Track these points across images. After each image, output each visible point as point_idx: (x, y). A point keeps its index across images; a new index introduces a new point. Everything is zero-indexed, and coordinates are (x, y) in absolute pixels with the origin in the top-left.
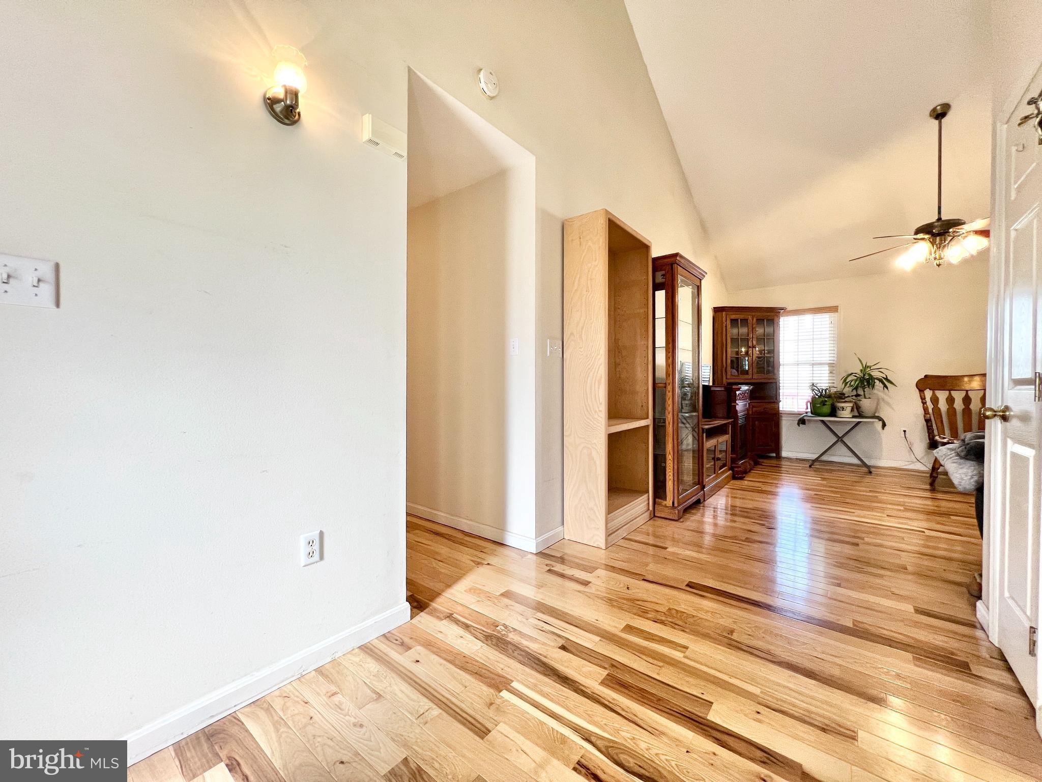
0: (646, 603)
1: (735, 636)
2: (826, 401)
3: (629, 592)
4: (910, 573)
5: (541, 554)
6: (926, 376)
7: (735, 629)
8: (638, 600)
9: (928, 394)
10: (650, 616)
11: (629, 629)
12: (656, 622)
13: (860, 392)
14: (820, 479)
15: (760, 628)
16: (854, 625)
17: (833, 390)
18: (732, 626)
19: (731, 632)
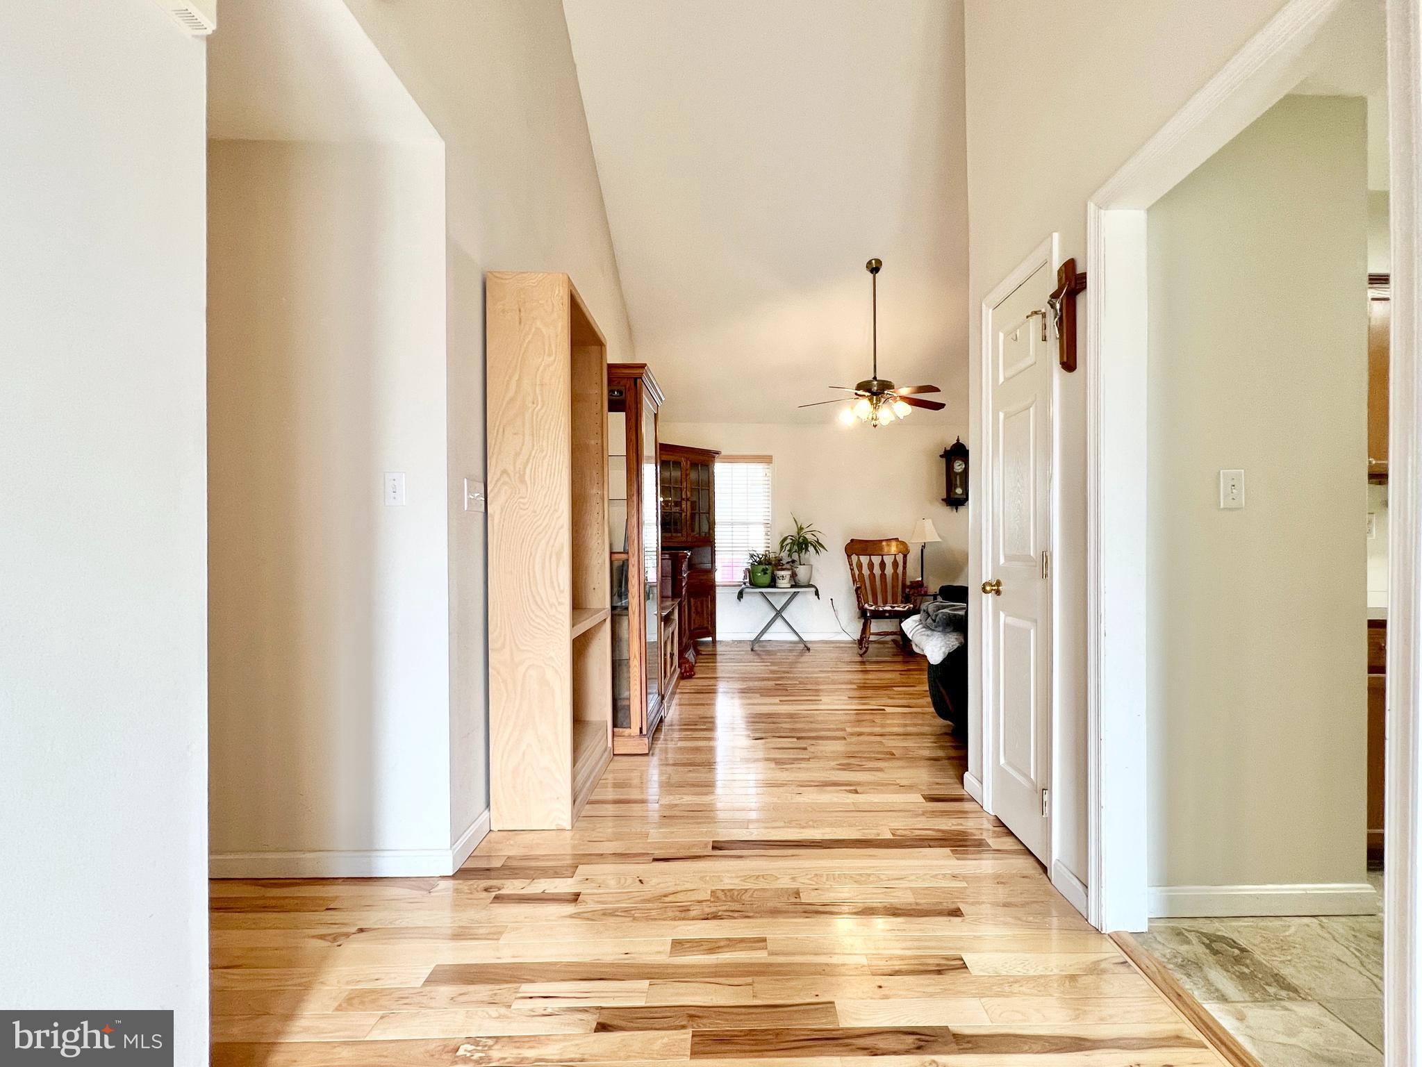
0: (678, 895)
1: (805, 898)
2: (767, 569)
3: (646, 887)
4: (898, 759)
5: (462, 873)
6: (852, 540)
7: (798, 888)
8: (665, 896)
9: (854, 558)
10: (692, 914)
11: (679, 945)
12: (707, 919)
13: (795, 556)
14: (769, 664)
15: (821, 876)
16: (893, 835)
17: (772, 555)
18: (794, 885)
19: (797, 893)
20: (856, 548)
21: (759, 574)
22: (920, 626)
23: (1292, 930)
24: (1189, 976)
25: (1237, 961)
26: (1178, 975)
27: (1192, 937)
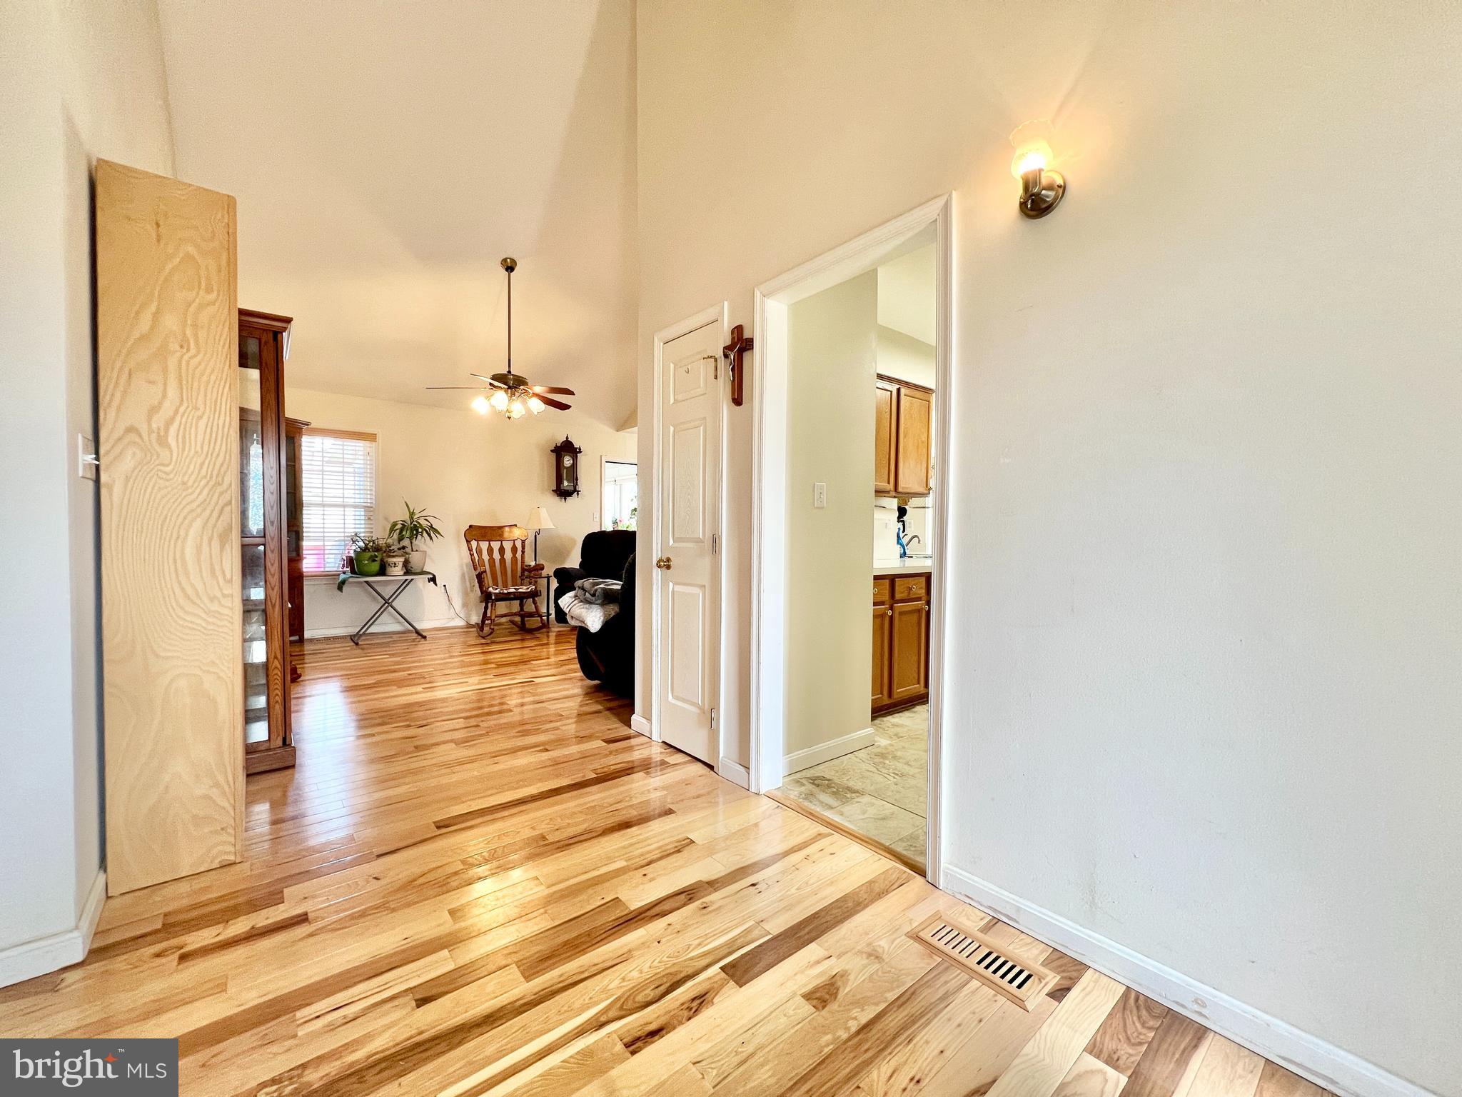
0: (427, 876)
2: (375, 556)
3: (386, 882)
5: (97, 954)
6: (471, 526)
7: (542, 834)
13: (406, 543)
16: (596, 774)
17: (381, 542)
18: (537, 833)
19: (543, 838)
20: (476, 533)
21: (366, 562)
22: (576, 601)
23: (845, 763)
24: (811, 802)
25: (829, 786)
26: (806, 803)
27: (804, 781)
